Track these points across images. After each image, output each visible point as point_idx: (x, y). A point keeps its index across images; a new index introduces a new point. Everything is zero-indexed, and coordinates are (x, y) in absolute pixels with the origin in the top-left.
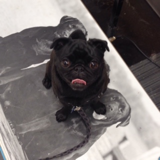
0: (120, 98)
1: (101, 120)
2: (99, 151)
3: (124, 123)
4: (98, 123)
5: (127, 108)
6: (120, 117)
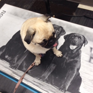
0: (76, 35)
1: (76, 48)
2: (86, 61)
3: (86, 43)
4: (76, 50)
5: (82, 36)
6: (82, 42)
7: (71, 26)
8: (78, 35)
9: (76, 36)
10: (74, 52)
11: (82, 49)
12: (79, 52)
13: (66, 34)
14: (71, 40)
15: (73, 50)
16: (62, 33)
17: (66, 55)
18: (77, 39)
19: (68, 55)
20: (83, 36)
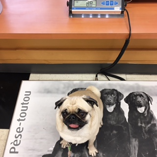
7: (124, 85)
8: (138, 93)
9: (137, 95)
10: (146, 115)
11: (151, 109)
12: (150, 113)
13: (125, 97)
14: (134, 101)
15: (143, 114)
16: (120, 97)
17: (139, 122)
18: (139, 99)
19: (142, 121)
20: (144, 93)
